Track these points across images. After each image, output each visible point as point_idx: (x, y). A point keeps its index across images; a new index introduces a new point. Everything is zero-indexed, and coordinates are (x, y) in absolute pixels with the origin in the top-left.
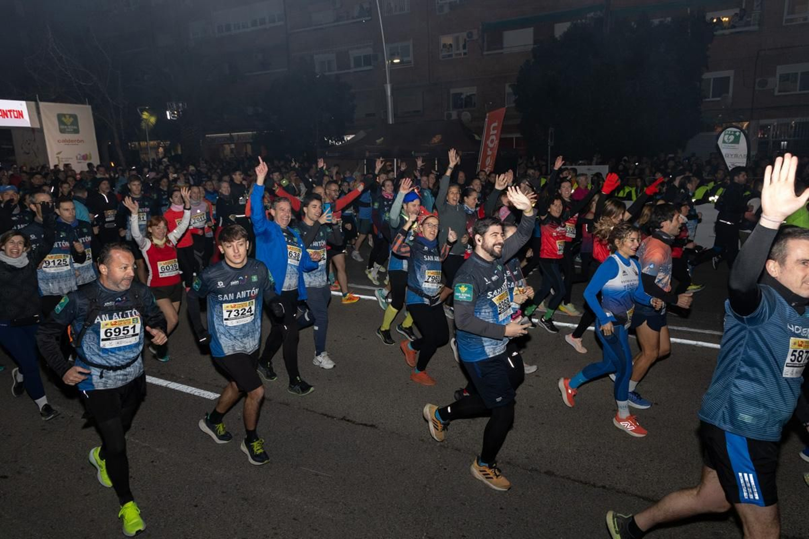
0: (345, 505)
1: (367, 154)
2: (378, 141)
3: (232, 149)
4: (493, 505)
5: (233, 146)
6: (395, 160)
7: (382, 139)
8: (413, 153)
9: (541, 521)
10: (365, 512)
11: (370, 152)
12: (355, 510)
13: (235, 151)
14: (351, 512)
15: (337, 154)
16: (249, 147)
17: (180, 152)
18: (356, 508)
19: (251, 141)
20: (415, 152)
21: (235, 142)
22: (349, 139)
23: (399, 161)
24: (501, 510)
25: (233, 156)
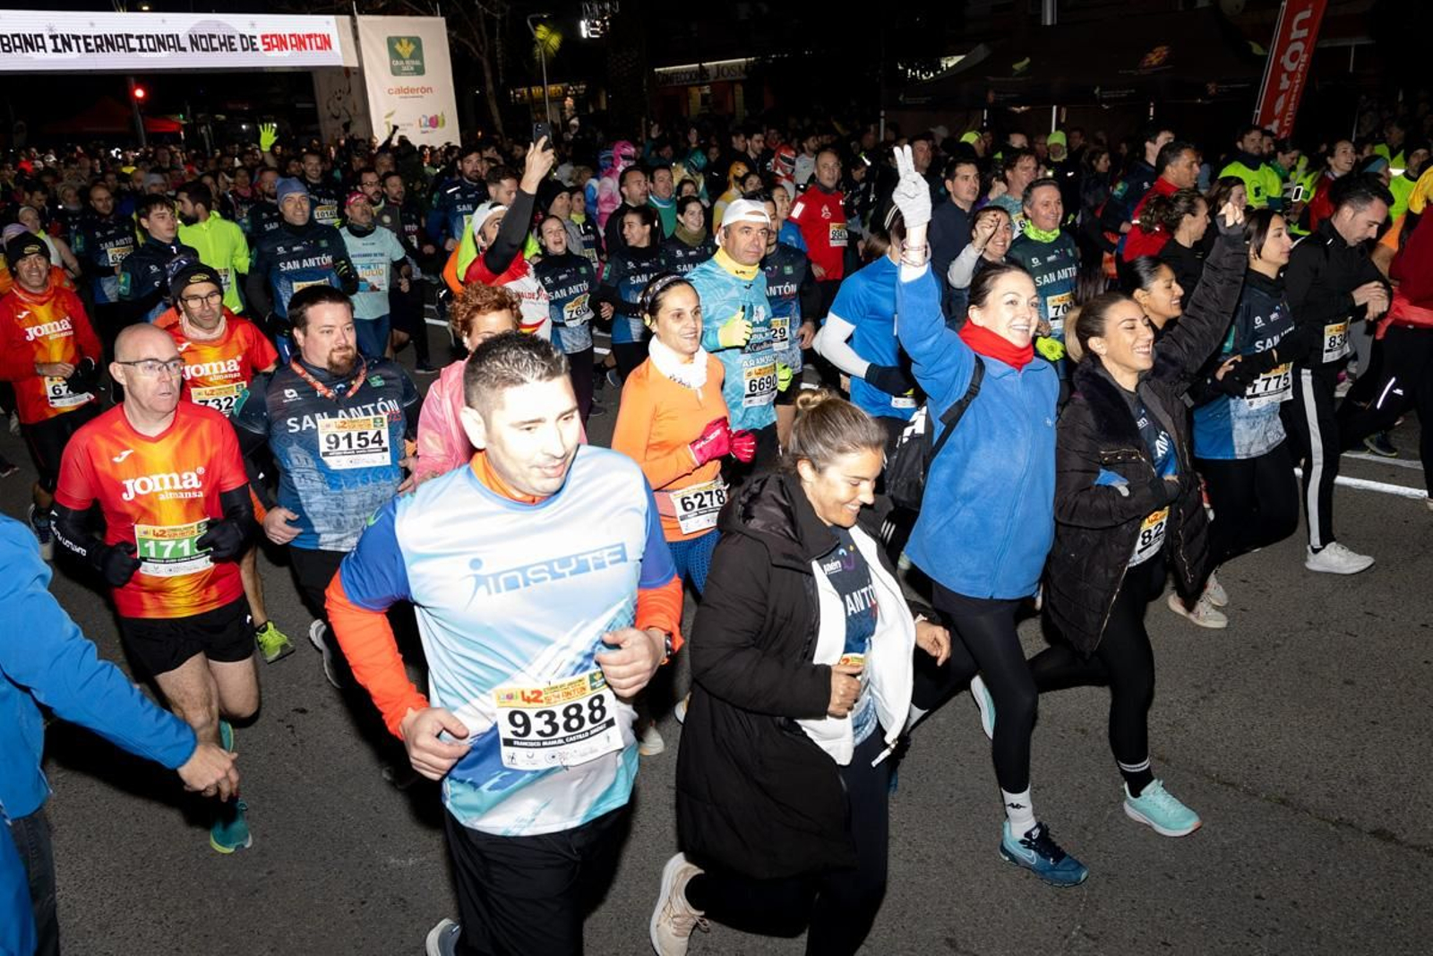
0: (910, 844)
1: (991, 97)
2: (1017, 66)
3: (704, 98)
4: (1239, 887)
5: (707, 90)
6: (1055, 108)
7: (1027, 60)
8: (1097, 91)
9: (1353, 938)
10: (950, 863)
11: (996, 92)
12: (930, 857)
13: (710, 101)
14: (922, 861)
15: (923, 100)
16: (739, 89)
17: (604, 107)
18: (933, 855)
19: (743, 77)
20: (1100, 91)
21: (712, 80)
22: (951, 64)
23: (1064, 111)
24: (1257, 901)
25: (707, 111)
